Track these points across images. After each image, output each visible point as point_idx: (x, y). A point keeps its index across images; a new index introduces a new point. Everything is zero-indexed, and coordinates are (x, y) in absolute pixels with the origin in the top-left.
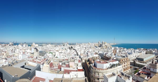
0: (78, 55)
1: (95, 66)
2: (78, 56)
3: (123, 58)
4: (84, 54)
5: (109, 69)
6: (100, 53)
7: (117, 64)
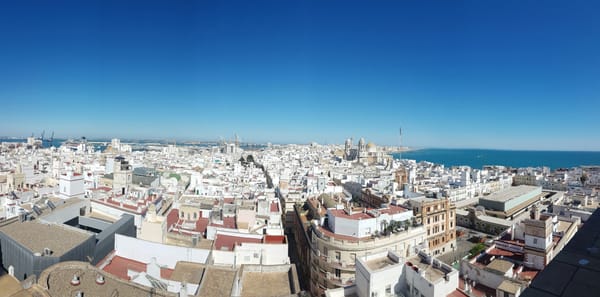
0: (270, 185)
1: (328, 226)
2: (273, 190)
3: (432, 200)
4: (293, 183)
5: (377, 239)
6: (348, 180)
7: (407, 222)
